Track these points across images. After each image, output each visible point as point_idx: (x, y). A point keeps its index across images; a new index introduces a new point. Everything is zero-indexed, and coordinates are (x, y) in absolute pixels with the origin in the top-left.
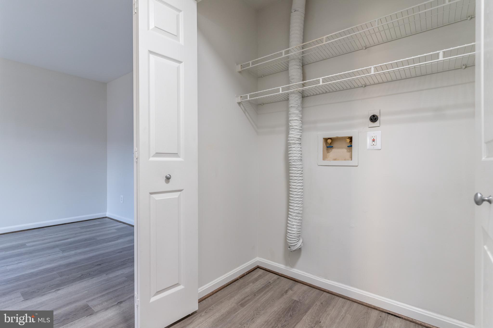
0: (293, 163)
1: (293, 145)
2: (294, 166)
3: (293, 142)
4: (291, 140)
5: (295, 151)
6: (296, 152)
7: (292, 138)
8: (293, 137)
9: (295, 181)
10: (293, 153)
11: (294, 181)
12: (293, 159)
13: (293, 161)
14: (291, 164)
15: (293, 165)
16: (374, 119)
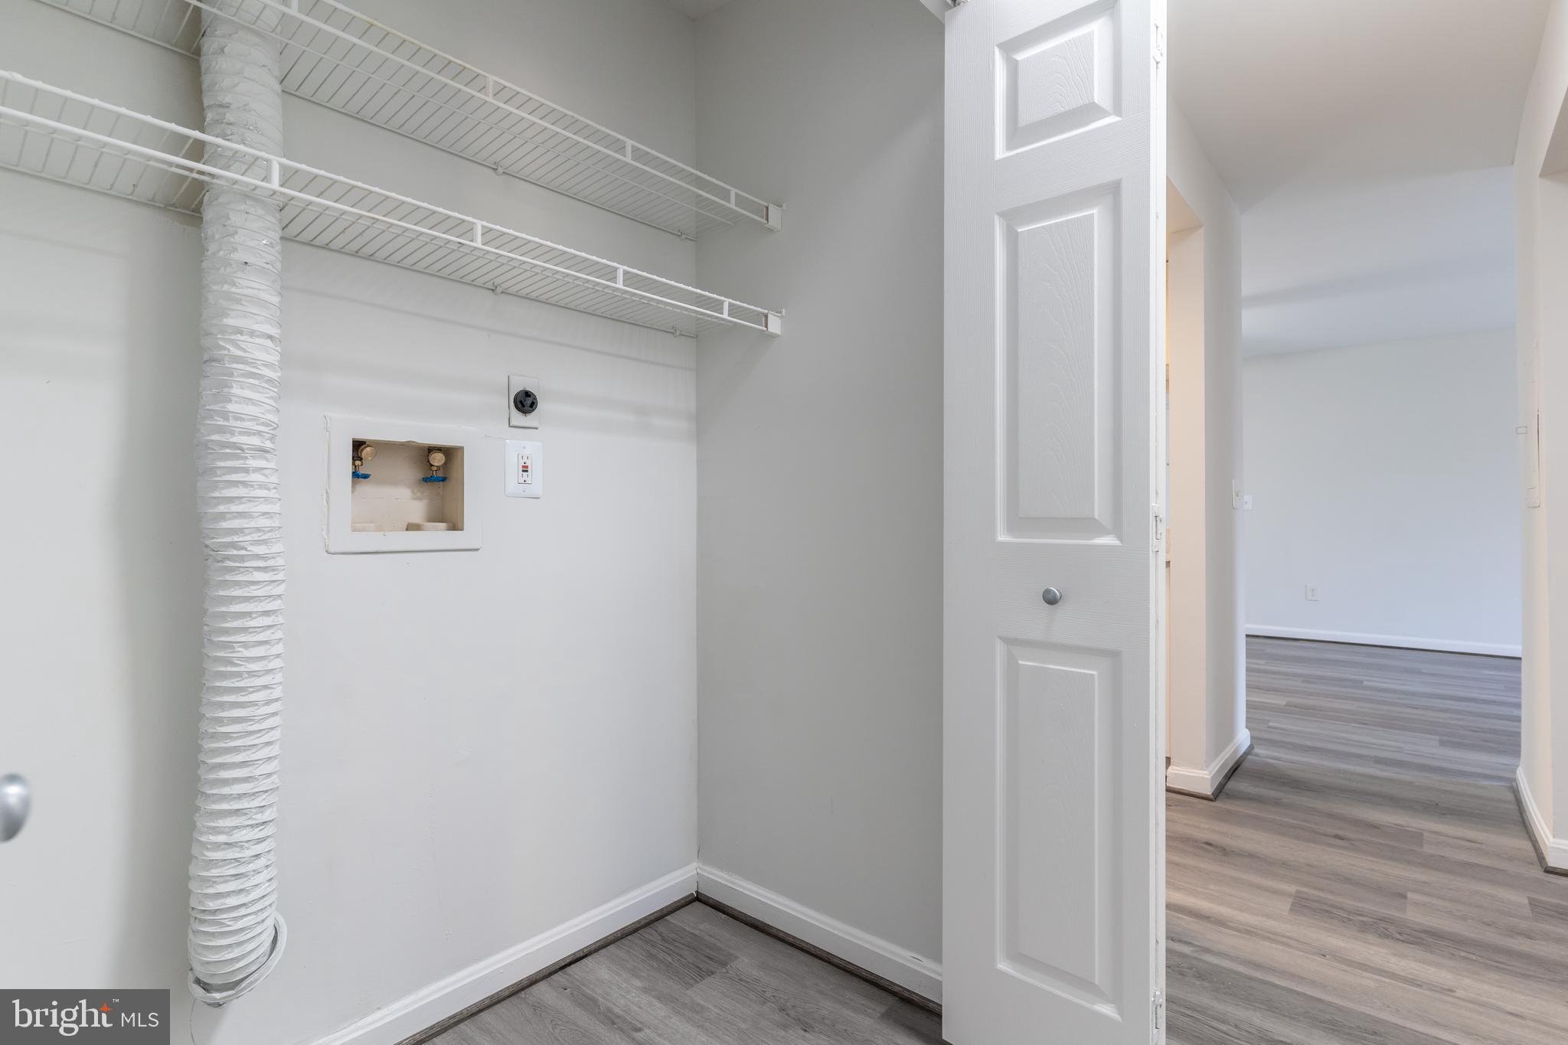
0: (260, 550)
1: (254, 458)
2: (261, 564)
3: (255, 441)
4: (240, 433)
5: (262, 486)
6: (266, 491)
7: (249, 420)
8: (255, 419)
9: (261, 637)
10: (251, 499)
11: (255, 639)
12: (258, 530)
13: (255, 536)
14: (243, 552)
15: (258, 557)
16: (525, 402)
